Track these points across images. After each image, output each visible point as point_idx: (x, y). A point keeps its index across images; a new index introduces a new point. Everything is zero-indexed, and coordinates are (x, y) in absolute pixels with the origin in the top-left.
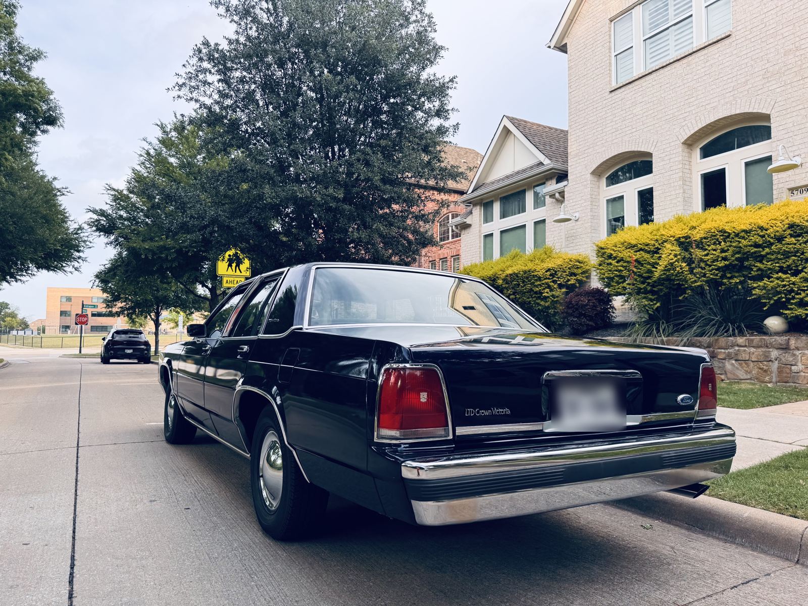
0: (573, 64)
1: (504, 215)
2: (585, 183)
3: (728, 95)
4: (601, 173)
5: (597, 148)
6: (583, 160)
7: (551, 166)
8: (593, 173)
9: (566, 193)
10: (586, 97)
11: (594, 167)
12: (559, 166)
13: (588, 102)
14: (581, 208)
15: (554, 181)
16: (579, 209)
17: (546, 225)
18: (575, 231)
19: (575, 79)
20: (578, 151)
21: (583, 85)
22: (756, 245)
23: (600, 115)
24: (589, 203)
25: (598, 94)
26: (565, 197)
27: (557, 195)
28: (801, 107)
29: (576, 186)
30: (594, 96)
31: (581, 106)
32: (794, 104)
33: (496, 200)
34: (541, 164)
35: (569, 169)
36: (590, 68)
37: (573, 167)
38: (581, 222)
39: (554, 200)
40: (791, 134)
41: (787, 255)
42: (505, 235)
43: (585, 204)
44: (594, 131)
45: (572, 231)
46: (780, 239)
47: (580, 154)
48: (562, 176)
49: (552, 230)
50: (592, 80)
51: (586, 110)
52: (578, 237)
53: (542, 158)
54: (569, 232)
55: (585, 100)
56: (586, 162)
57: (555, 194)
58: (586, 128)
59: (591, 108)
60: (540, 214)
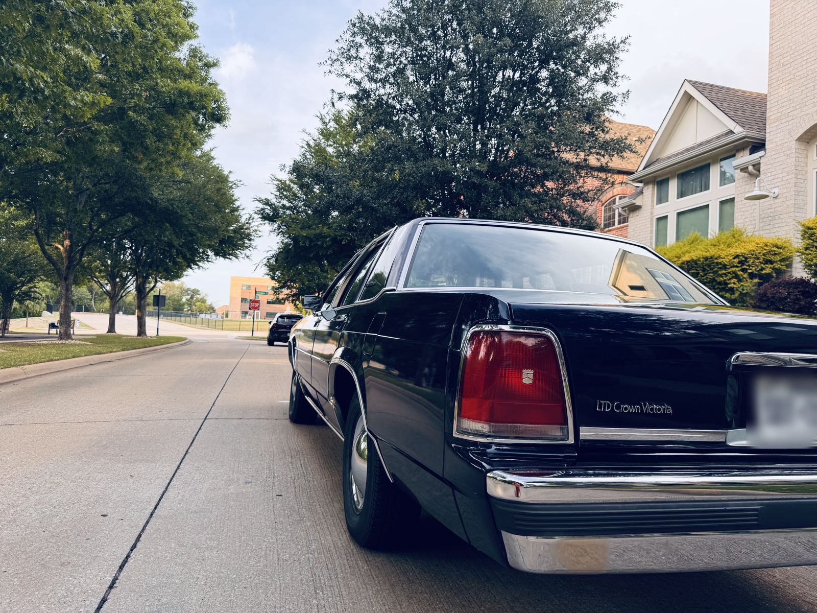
0: (775, 10)
1: (681, 194)
2: (788, 152)
4: (810, 139)
5: (805, 108)
6: (786, 124)
7: (744, 134)
8: (800, 139)
9: (762, 165)
10: (793, 47)
11: (801, 131)
12: (754, 134)
13: (796, 54)
14: (782, 183)
15: (747, 152)
16: (779, 184)
17: (736, 204)
18: (772, 210)
19: (779, 27)
20: (780, 114)
21: (789, 33)
23: (812, 67)
24: (793, 176)
25: (810, 42)
26: (761, 170)
27: (751, 168)
29: (776, 156)
30: (805, 45)
31: (785, 59)
33: (673, 177)
34: (732, 132)
35: (767, 135)
36: (800, 11)
37: (772, 134)
38: (782, 200)
39: (746, 174)
42: (682, 218)
43: (787, 178)
44: (803, 88)
45: (769, 211)
47: (783, 117)
48: (758, 146)
49: (743, 210)
50: (801, 27)
51: (793, 64)
52: (777, 217)
53: (732, 125)
54: (765, 212)
55: (791, 52)
56: (790, 127)
57: (747, 168)
58: (791, 85)
59: (800, 60)
60: (727, 191)
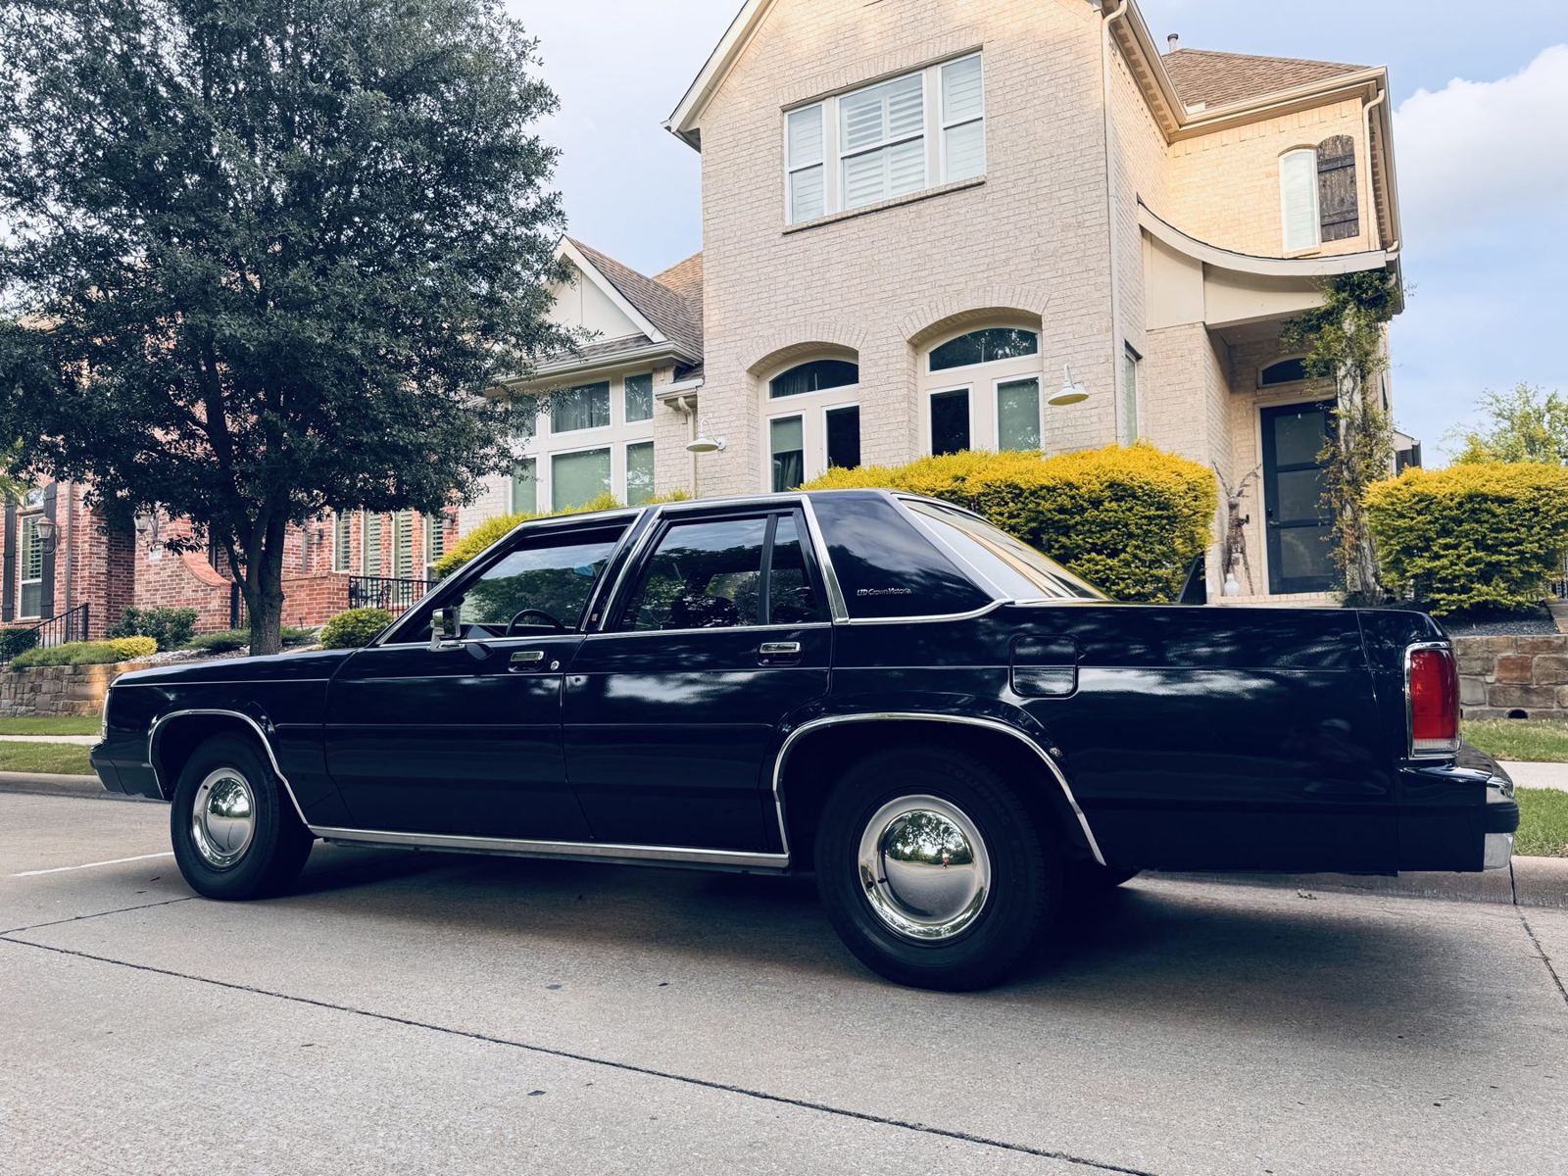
0: (710, 169)
1: (557, 427)
2: (737, 387)
3: (979, 276)
4: (761, 373)
5: (758, 327)
6: (733, 344)
7: (670, 346)
8: (750, 371)
9: (699, 399)
10: (738, 233)
11: (754, 360)
12: (686, 351)
13: (742, 245)
14: (731, 430)
15: (670, 375)
16: (725, 431)
17: (655, 452)
18: (718, 469)
19: (716, 197)
20: (723, 328)
21: (731, 211)
22: (1062, 510)
23: (765, 270)
24: (745, 422)
25: (760, 234)
26: (699, 406)
27: (681, 402)
28: (1084, 311)
29: (720, 389)
30: (754, 235)
31: (728, 248)
32: (1075, 306)
33: (543, 396)
34: (646, 339)
35: (706, 356)
36: (745, 183)
37: (712, 354)
38: (730, 455)
39: (671, 409)
40: (1070, 350)
41: (1104, 526)
42: (565, 467)
43: (737, 423)
44: (755, 297)
45: (713, 469)
46: (1096, 503)
47: (727, 333)
48: (687, 368)
49: (667, 463)
50: (749, 207)
51: (738, 258)
52: (725, 480)
53: (648, 329)
54: (707, 470)
55: (736, 240)
56: (738, 350)
57: (677, 399)
58: (738, 289)
59: (747, 256)
60: (641, 430)
